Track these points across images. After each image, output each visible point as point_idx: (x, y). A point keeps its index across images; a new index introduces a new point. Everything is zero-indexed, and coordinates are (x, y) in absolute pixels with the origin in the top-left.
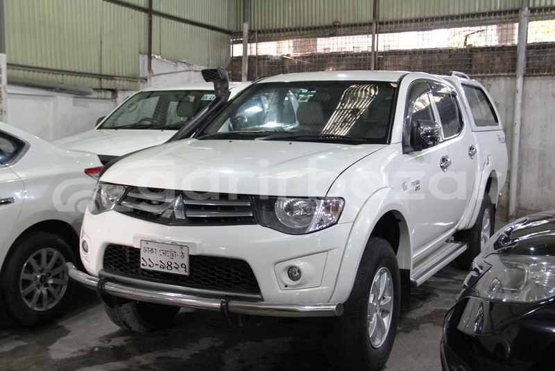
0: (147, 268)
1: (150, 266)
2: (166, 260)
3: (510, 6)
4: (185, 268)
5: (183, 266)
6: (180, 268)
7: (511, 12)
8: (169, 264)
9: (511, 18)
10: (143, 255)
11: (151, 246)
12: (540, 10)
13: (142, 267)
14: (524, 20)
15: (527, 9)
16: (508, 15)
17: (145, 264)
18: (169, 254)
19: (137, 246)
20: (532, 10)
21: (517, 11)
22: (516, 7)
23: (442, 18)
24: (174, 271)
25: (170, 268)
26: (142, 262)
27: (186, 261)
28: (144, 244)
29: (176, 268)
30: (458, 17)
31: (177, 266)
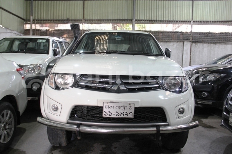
0: (108, 116)
1: (109, 115)
2: (120, 111)
3: (129, 18)
4: (132, 114)
5: (131, 113)
6: (129, 115)
7: (129, 20)
8: (122, 113)
9: (130, 22)
10: (104, 109)
11: (109, 104)
12: (138, 20)
13: (104, 116)
14: (134, 23)
15: (134, 20)
16: (128, 21)
17: (106, 114)
18: (122, 108)
19: (100, 105)
20: (136, 20)
21: (131, 20)
22: (131, 19)
23: (107, 20)
24: (125, 116)
25: (122, 115)
26: (104, 113)
27: (133, 111)
28: (105, 104)
30: (112, 20)
31: (127, 114)
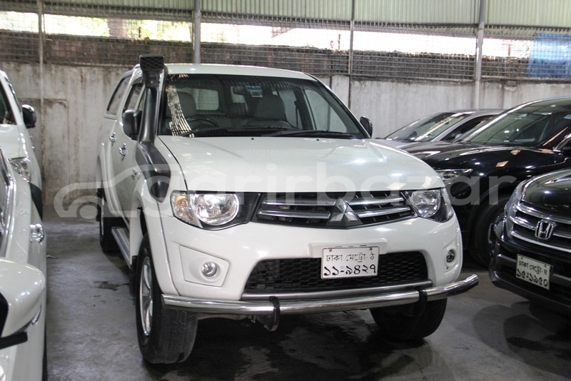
0: (331, 276)
1: (334, 274)
2: (352, 264)
3: (182, 6)
5: (373, 267)
6: (369, 270)
7: (185, 11)
8: (357, 267)
9: (185, 17)
10: (325, 263)
11: (335, 252)
12: (210, 13)
13: (324, 277)
14: (198, 20)
15: (199, 11)
16: (182, 14)
17: (328, 273)
18: (357, 257)
19: (315, 256)
20: (203, 13)
21: (190, 12)
22: (188, 7)
23: (118, 8)
24: (362, 274)
25: (357, 272)
26: (324, 271)
27: (376, 262)
28: (327, 253)
29: (365, 270)
30: (134, 9)
31: (365, 269)
